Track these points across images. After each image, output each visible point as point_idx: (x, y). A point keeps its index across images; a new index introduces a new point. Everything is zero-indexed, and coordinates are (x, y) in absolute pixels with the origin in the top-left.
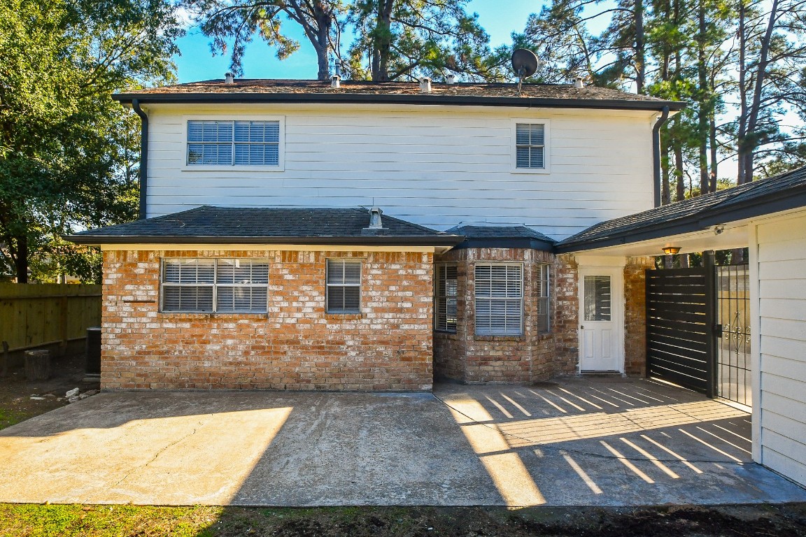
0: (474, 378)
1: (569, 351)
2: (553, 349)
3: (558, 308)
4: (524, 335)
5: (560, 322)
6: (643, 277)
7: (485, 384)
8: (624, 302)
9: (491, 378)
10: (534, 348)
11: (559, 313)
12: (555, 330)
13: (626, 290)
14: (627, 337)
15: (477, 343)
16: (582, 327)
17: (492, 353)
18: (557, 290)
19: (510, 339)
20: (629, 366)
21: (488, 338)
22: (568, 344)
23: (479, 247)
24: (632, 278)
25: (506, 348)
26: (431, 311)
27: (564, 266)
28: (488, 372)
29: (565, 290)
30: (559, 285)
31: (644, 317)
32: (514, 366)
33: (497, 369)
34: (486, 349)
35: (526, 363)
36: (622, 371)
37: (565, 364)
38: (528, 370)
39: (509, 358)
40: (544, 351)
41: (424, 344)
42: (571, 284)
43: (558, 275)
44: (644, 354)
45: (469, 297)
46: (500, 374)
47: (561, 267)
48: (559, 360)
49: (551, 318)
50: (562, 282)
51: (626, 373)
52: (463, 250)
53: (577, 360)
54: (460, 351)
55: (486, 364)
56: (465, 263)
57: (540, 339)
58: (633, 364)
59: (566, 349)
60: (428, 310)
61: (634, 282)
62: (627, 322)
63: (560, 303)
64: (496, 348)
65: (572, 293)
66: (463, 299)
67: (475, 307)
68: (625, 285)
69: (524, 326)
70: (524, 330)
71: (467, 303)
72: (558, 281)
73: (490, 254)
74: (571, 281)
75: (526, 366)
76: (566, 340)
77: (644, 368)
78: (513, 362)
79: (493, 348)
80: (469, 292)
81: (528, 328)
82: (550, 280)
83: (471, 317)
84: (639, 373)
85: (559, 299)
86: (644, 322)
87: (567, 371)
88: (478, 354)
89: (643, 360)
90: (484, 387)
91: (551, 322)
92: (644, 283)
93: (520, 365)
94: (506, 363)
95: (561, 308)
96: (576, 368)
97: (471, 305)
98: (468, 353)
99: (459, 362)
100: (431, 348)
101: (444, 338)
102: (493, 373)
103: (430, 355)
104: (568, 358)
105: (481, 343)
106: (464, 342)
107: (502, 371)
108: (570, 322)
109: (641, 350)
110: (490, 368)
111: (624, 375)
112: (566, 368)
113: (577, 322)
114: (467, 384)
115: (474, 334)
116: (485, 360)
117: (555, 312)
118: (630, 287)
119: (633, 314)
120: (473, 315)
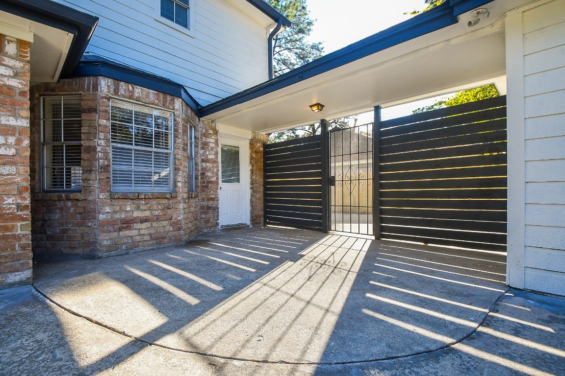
0: (109, 248)
1: (211, 209)
2: (199, 207)
3: (202, 169)
4: (175, 191)
5: (204, 182)
6: (262, 149)
7: (127, 253)
8: (250, 168)
9: (135, 245)
10: (186, 206)
11: (203, 174)
12: (199, 190)
13: (252, 158)
14: (252, 196)
15: (115, 202)
16: (221, 188)
17: (136, 214)
18: (201, 152)
19: (159, 197)
20: (254, 219)
21: (131, 196)
22: (210, 203)
23: (117, 79)
24: (255, 149)
25: (155, 207)
26: (26, 142)
27: (207, 131)
28: (131, 237)
29: (207, 153)
30: (203, 148)
31: (263, 180)
32: (165, 226)
33: (142, 232)
34: (128, 209)
35: (178, 222)
36: (248, 223)
37: (207, 221)
38: (180, 229)
39: (158, 219)
40: (192, 209)
41: (10, 201)
42: (212, 148)
43: (202, 139)
44: (263, 208)
45: (102, 142)
46: (147, 238)
47: (204, 131)
48: (203, 218)
49: (196, 178)
50: (205, 145)
51: (252, 224)
52: (91, 78)
53: (218, 216)
54: (88, 214)
55: (128, 228)
56: (96, 95)
57: (190, 197)
58: (256, 216)
59: (209, 208)
60: (19, 142)
61: (256, 152)
62: (252, 184)
63: (204, 165)
64: (142, 207)
65: (213, 157)
66: (92, 144)
67: (111, 156)
68: (251, 154)
69: (175, 182)
70: (175, 186)
71: (99, 149)
72: (202, 144)
73: (133, 92)
74: (212, 145)
75: (177, 226)
76: (209, 199)
77: (262, 219)
78: (163, 222)
79: (138, 208)
80: (102, 135)
81: (180, 185)
82: (196, 142)
83: (106, 168)
84: (260, 223)
85: (203, 161)
86: (262, 184)
87: (210, 227)
88: (117, 216)
89: (262, 213)
90: (127, 256)
91: (196, 182)
92: (262, 154)
93: (171, 225)
94: (154, 224)
95: (204, 170)
96: (217, 224)
97: (106, 153)
98: (101, 216)
99: (87, 230)
100: (26, 207)
101: (60, 199)
102: (138, 238)
103: (24, 219)
104: (210, 215)
105: (121, 202)
106: (94, 202)
107: (150, 234)
108: (211, 182)
109: (260, 205)
110: (134, 233)
111: (251, 226)
112: (209, 225)
113: (217, 183)
114: (99, 258)
115: (109, 191)
116: (127, 224)
117: (199, 173)
118: (254, 156)
119: (256, 177)
120: (108, 166)
